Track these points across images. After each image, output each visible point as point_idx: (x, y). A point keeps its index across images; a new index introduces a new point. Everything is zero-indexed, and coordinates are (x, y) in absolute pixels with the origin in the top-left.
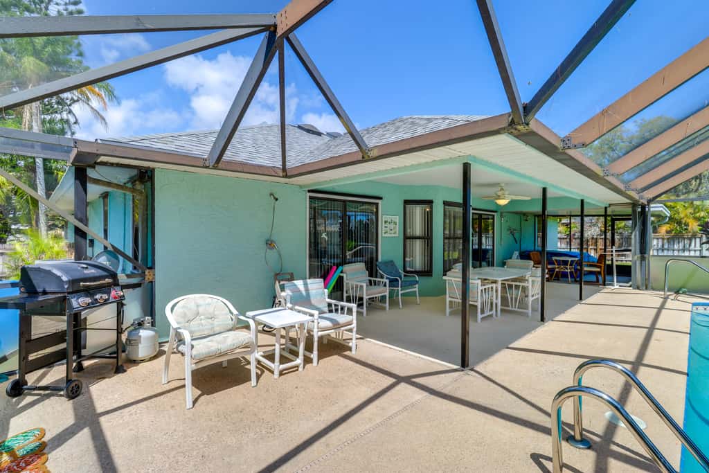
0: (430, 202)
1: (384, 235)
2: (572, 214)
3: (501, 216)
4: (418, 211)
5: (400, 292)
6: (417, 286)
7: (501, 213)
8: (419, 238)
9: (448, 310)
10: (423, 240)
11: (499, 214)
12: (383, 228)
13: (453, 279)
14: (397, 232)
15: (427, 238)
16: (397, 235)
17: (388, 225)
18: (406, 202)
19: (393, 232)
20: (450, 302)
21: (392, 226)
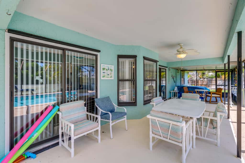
0: (135, 57)
1: (102, 78)
2: (198, 69)
3: (169, 70)
4: (127, 62)
5: (111, 125)
6: (126, 116)
7: (169, 68)
8: (128, 80)
9: (151, 144)
10: (131, 82)
11: (168, 68)
12: (102, 73)
13: (157, 119)
14: (113, 76)
15: (133, 80)
16: (113, 78)
17: (105, 71)
18: (119, 57)
19: (109, 76)
20: (153, 138)
21: (109, 72)
